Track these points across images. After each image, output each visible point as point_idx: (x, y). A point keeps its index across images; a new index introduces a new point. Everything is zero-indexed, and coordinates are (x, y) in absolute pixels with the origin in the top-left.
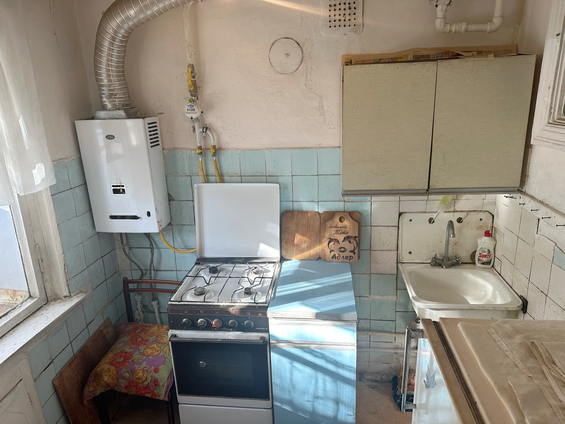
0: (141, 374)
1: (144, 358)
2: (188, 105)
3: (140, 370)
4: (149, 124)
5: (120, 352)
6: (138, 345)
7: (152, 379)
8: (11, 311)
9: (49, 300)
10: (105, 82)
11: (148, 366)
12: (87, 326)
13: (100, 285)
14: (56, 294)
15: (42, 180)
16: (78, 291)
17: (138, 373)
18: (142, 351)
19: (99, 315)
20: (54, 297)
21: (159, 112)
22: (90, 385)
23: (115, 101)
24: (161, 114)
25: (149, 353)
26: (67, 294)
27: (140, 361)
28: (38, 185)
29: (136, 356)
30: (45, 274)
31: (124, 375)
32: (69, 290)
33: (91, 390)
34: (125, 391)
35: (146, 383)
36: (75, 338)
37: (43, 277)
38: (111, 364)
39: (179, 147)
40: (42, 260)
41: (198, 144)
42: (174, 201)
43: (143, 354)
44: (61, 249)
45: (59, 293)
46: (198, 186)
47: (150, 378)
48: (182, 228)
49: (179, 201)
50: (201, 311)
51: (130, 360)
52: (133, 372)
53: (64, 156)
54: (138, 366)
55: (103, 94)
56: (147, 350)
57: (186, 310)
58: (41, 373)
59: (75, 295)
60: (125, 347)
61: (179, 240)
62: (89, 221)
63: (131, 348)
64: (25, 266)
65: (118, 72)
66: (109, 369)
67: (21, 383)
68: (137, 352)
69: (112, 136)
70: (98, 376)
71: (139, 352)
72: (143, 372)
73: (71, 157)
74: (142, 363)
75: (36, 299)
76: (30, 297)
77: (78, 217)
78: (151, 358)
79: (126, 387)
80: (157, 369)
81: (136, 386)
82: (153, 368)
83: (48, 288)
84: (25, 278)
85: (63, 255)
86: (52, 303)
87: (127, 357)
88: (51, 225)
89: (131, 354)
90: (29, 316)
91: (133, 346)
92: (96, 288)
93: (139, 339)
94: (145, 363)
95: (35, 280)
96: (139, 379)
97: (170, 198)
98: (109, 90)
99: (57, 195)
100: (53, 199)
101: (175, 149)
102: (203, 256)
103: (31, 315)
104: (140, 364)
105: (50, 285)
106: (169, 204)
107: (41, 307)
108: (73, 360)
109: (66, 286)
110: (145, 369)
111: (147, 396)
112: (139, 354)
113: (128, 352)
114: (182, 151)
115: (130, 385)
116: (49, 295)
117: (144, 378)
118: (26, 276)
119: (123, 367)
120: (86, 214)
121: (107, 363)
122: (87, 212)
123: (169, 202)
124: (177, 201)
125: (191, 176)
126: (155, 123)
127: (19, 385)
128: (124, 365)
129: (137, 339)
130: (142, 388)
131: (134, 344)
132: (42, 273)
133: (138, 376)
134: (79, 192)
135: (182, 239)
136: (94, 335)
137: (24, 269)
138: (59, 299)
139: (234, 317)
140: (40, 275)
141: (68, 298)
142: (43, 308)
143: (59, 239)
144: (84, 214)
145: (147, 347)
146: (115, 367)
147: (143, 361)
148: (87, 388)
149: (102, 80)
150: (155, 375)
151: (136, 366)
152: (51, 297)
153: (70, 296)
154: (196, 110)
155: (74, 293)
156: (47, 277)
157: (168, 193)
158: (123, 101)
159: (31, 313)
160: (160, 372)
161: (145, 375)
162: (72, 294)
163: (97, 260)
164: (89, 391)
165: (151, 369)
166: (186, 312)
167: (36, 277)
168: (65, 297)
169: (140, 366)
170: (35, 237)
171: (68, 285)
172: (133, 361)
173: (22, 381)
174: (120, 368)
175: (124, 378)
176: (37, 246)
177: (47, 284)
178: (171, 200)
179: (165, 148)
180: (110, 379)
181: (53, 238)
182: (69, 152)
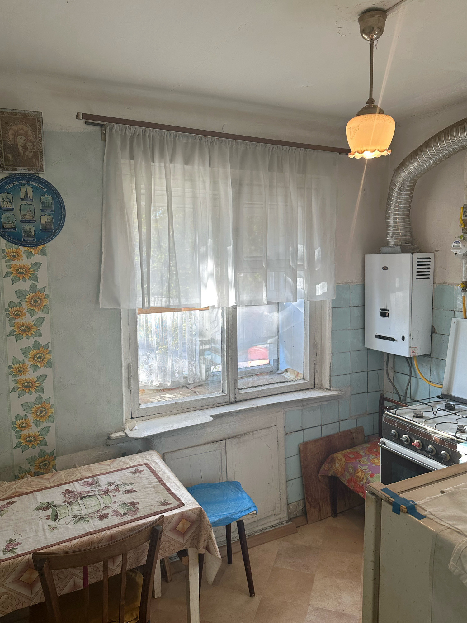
0: (360, 474)
1: (369, 463)
2: (455, 241)
3: (360, 470)
4: (418, 258)
5: (356, 452)
6: (371, 453)
7: (367, 481)
8: (288, 381)
9: (315, 387)
10: (392, 223)
11: (368, 470)
12: (339, 421)
13: (360, 394)
14: (322, 385)
15: (324, 294)
16: (338, 389)
17: (358, 472)
18: (371, 458)
19: (353, 419)
20: (320, 386)
21: (437, 249)
22: (326, 464)
23: (397, 239)
24: (438, 251)
25: (375, 462)
26: (328, 387)
27: (364, 464)
28: (318, 296)
29: (364, 459)
30: (317, 366)
31: (349, 469)
32: (330, 384)
33: (326, 469)
34: (347, 484)
35: (362, 483)
36: (326, 425)
37: (315, 368)
38: (344, 456)
39: (448, 282)
40: (316, 354)
41: (463, 279)
42: (436, 334)
43: (370, 461)
44: (331, 350)
45: (323, 384)
46: (458, 321)
47: (366, 479)
48: (440, 362)
49: (440, 334)
50: (407, 428)
51: (358, 460)
52: (355, 469)
53: (350, 281)
54: (361, 466)
55: (388, 233)
56: (375, 460)
57: (396, 422)
58: (292, 432)
59: (334, 391)
60: (361, 450)
61: (435, 374)
62: (361, 337)
63: (364, 452)
64: (305, 355)
65: (404, 215)
66: (341, 459)
67: (275, 426)
68: (366, 458)
69: (387, 267)
70: (333, 461)
71: (368, 458)
72: (362, 472)
73: (356, 283)
74: (365, 465)
75: (306, 381)
76: (304, 379)
77: (351, 331)
78: (374, 465)
79: (349, 481)
80: (373, 475)
81: (355, 483)
82: (370, 472)
83: (317, 377)
84: (303, 363)
85: (331, 355)
86: (317, 389)
87: (358, 456)
88: (327, 330)
89: (361, 457)
90: (297, 391)
91: (367, 452)
92: (355, 394)
93: (375, 450)
94: (367, 466)
95: (309, 367)
96: (358, 477)
97: (433, 331)
98: (394, 230)
99: (337, 309)
100: (332, 311)
101: (445, 283)
102: (450, 393)
103: (299, 390)
104: (363, 465)
105: (318, 375)
106: (431, 336)
107: (308, 389)
108: (319, 439)
109: (329, 381)
110: (364, 471)
111: (360, 494)
112: (367, 459)
113: (360, 454)
114: (450, 285)
115: (351, 480)
116: (316, 383)
117: (361, 478)
118: (304, 362)
119: (350, 462)
120: (359, 330)
121: (343, 454)
122: (361, 329)
123: (432, 334)
124: (439, 334)
125: (454, 311)
126: (430, 258)
127: (273, 427)
128: (351, 461)
129: (374, 449)
130: (359, 486)
131: (368, 451)
132: (315, 364)
133: (357, 475)
134: (356, 312)
135: (438, 373)
136: (344, 432)
137: (304, 357)
138: (323, 389)
139: (433, 442)
140: (313, 365)
141: (328, 390)
142: (309, 390)
143: (331, 342)
144: (357, 329)
145: (377, 458)
146: (345, 459)
147: (366, 465)
148: (323, 465)
149: (389, 223)
150: (370, 478)
151: (359, 465)
152: (318, 385)
153: (330, 390)
154: (461, 246)
155: (334, 389)
156: (317, 368)
157: (432, 325)
158: (403, 239)
159: (300, 389)
160: (374, 478)
161: (363, 475)
162: (331, 389)
163: (362, 372)
164: (324, 469)
165: (369, 473)
166: (395, 424)
167: (310, 366)
168: (327, 389)
169: (361, 467)
170: (316, 336)
171: (330, 380)
172: (359, 461)
173: (276, 426)
174: (348, 462)
175: (349, 472)
176: (315, 343)
177: (316, 374)
178: (434, 332)
179: (437, 282)
180: (340, 467)
181: (327, 340)
182: (355, 278)
